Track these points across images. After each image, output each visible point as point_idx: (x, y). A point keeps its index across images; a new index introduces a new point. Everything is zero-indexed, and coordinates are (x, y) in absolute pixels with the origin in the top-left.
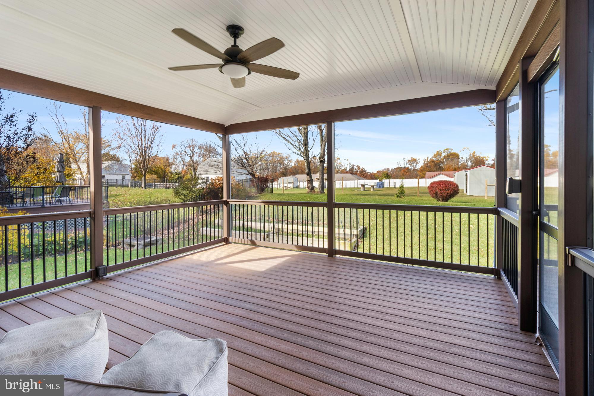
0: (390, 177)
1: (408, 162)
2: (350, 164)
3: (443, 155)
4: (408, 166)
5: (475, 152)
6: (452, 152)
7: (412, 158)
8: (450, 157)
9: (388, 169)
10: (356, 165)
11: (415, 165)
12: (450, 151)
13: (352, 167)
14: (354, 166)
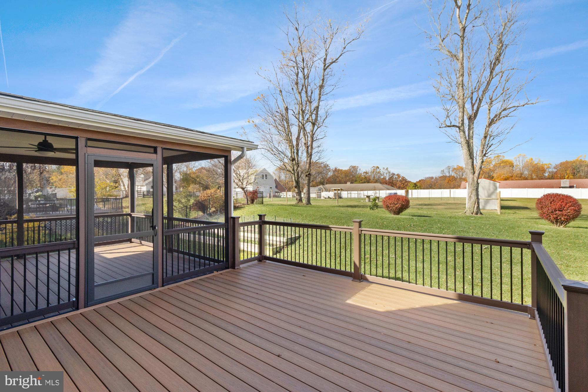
0: (418, 187)
1: (453, 170)
2: (389, 172)
4: (453, 174)
5: (532, 159)
6: (504, 159)
7: (458, 166)
8: (501, 165)
9: (432, 178)
10: (396, 174)
11: (461, 173)
12: (501, 158)
13: (391, 176)
14: (394, 174)
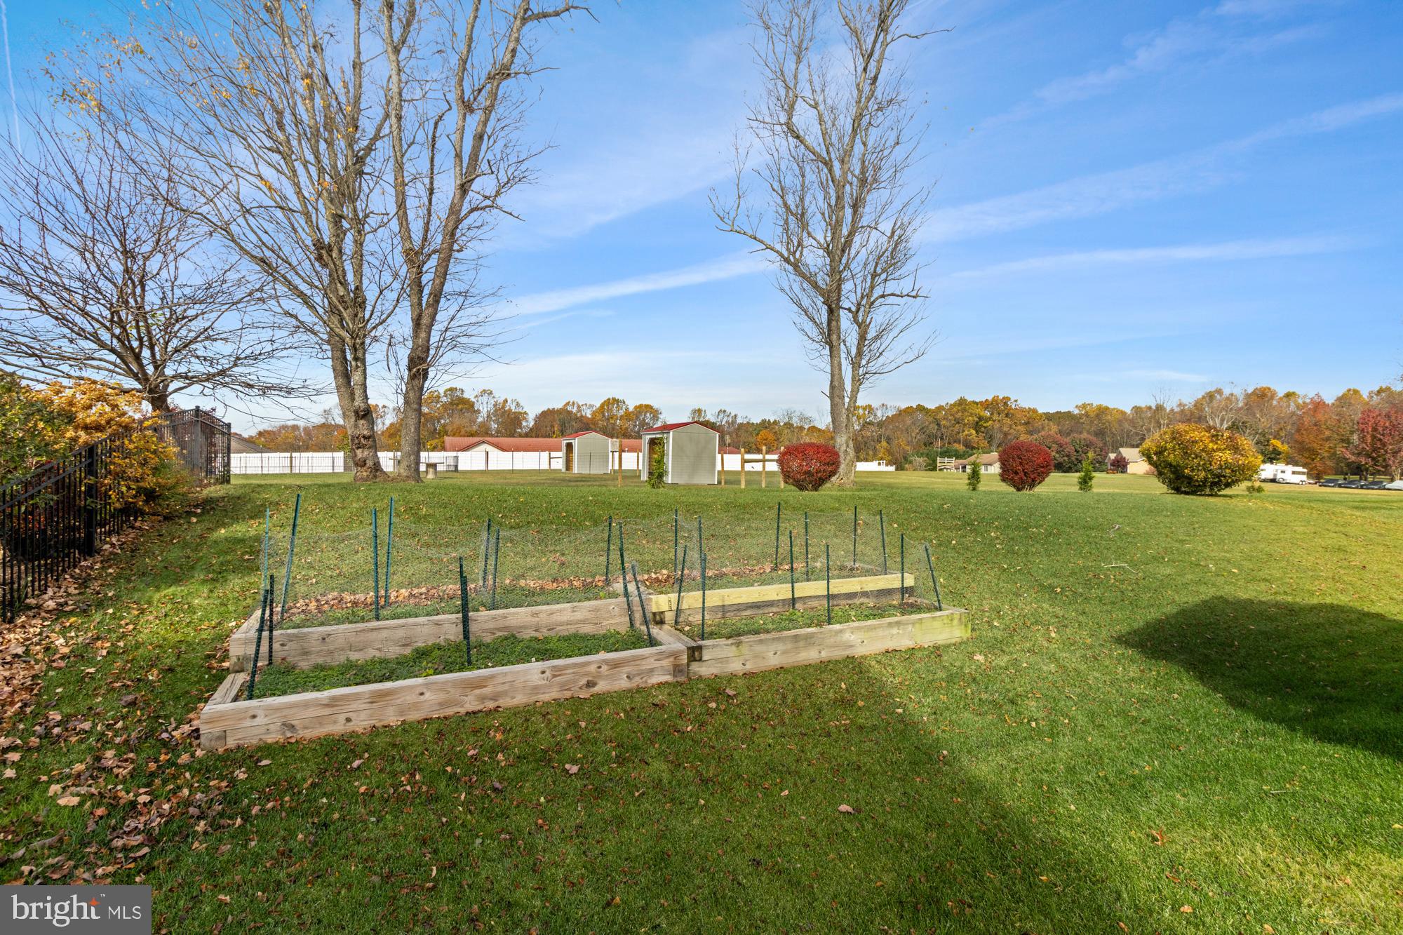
3: (444, 399)
